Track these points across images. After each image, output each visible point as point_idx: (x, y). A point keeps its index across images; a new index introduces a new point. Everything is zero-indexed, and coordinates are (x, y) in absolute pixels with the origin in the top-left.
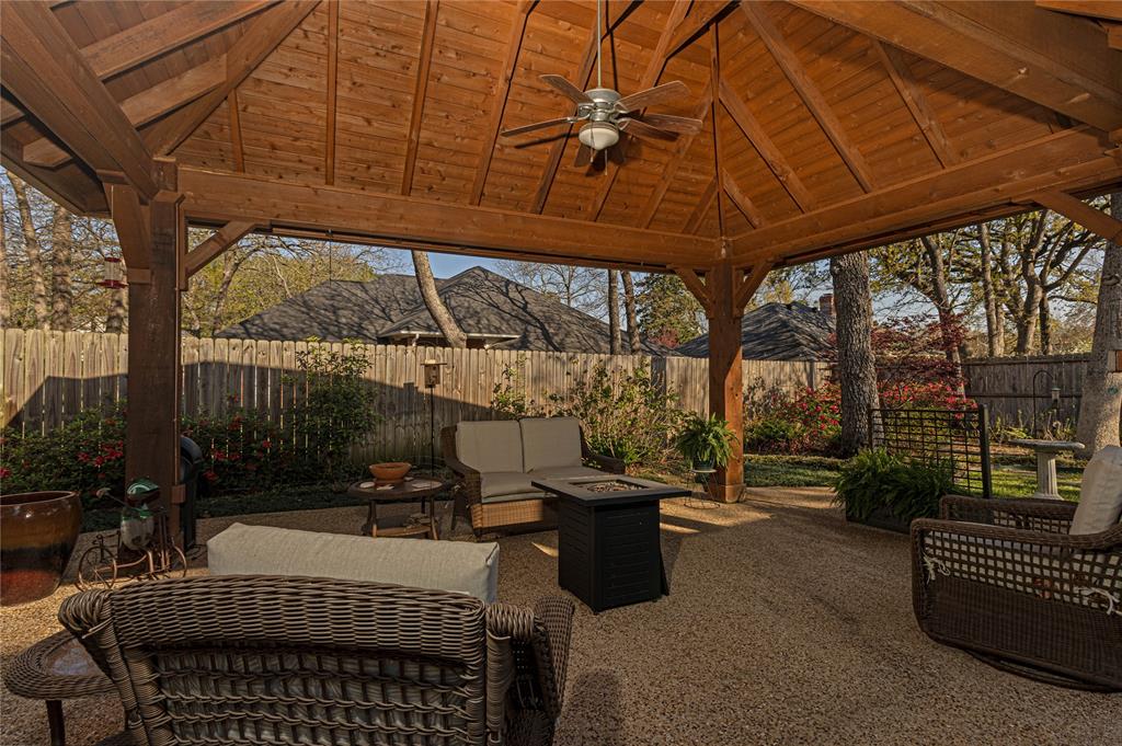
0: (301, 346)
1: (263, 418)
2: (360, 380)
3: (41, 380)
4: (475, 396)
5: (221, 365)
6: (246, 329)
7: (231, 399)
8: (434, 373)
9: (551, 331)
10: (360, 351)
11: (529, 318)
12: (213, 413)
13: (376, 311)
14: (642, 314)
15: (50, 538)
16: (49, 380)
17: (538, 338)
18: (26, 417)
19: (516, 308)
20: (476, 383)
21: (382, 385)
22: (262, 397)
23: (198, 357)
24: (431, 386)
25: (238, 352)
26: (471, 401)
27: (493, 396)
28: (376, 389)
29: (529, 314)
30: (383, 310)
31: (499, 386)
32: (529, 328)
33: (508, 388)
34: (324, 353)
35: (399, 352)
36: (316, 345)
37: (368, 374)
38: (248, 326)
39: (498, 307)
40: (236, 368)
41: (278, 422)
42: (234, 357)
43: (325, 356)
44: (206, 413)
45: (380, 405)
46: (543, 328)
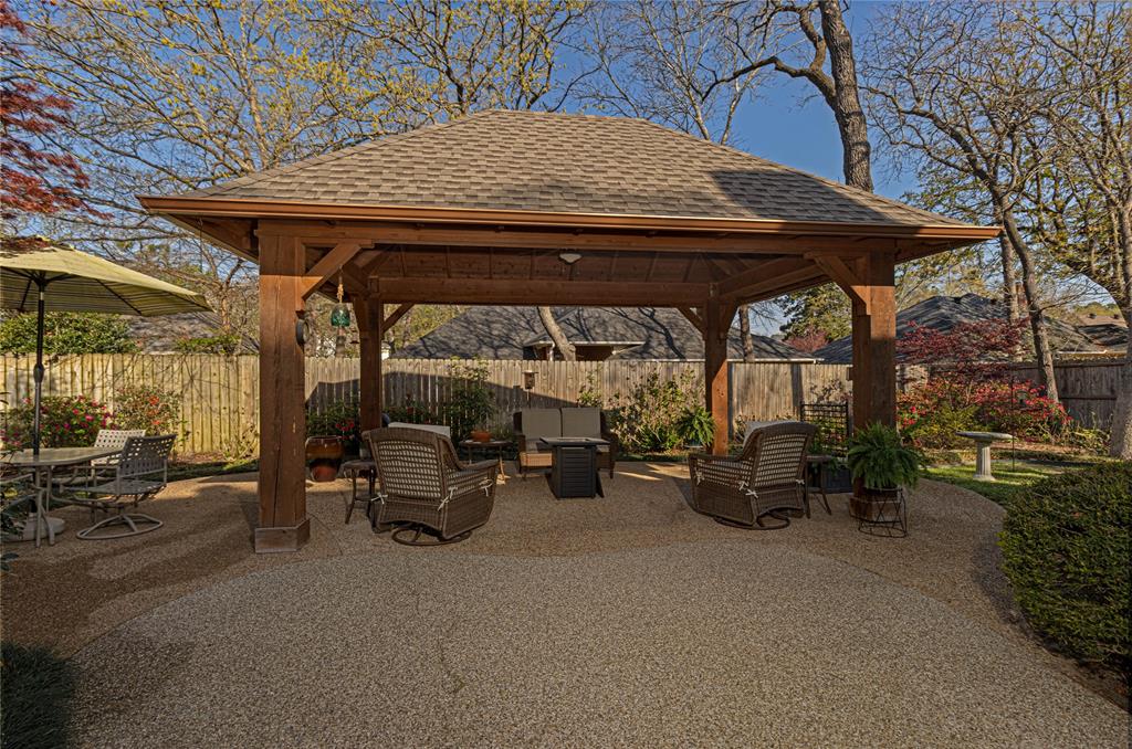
0: (448, 361)
1: (426, 408)
2: (483, 383)
3: (316, 384)
4: (564, 394)
5: (402, 374)
6: (424, 342)
7: (409, 396)
8: (530, 379)
9: (674, 336)
10: (484, 365)
11: (654, 325)
12: (399, 404)
13: (523, 324)
14: (793, 313)
15: (333, 455)
16: (320, 383)
17: (660, 344)
18: (310, 404)
19: (642, 316)
20: (565, 387)
21: (499, 386)
22: (426, 395)
23: (390, 369)
24: (529, 388)
25: (412, 367)
26: (561, 398)
27: (579, 396)
28: (494, 390)
29: (655, 321)
30: (528, 322)
31: (583, 387)
32: (653, 333)
33: (591, 390)
34: (462, 367)
35: (510, 365)
36: (456, 361)
37: (489, 379)
38: (426, 340)
39: (626, 316)
40: (411, 375)
41: (434, 410)
42: (409, 370)
43: (462, 369)
44: (395, 404)
45: (498, 401)
46: (667, 335)
